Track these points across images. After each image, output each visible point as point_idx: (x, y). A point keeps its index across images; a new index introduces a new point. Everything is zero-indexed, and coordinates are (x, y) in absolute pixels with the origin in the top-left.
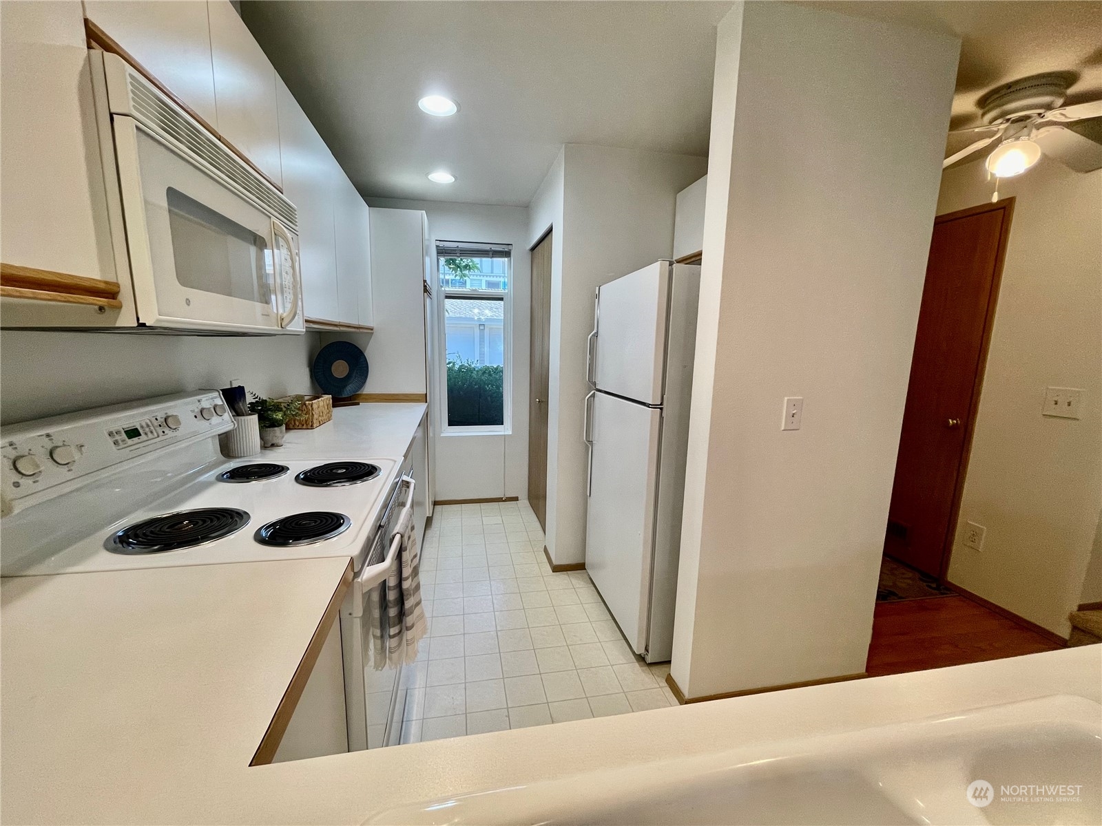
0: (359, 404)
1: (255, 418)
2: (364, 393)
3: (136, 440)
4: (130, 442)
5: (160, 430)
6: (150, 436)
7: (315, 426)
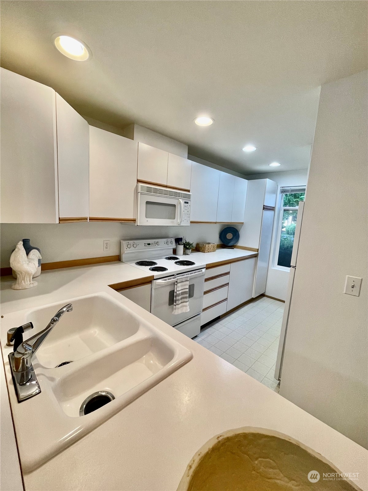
0: (233, 249)
1: (183, 246)
2: (238, 245)
3: (149, 246)
4: (148, 246)
5: (155, 245)
6: (152, 245)
7: (206, 252)
